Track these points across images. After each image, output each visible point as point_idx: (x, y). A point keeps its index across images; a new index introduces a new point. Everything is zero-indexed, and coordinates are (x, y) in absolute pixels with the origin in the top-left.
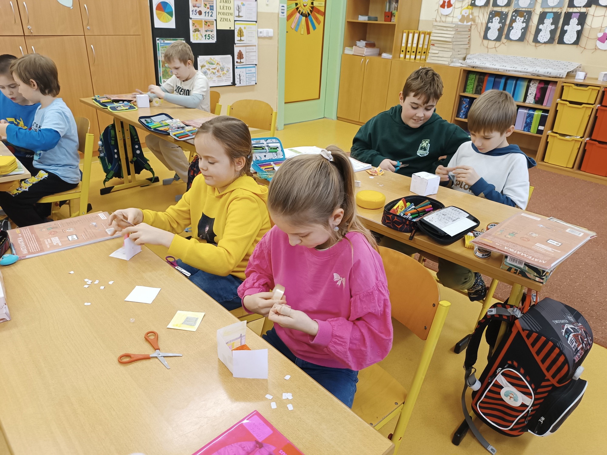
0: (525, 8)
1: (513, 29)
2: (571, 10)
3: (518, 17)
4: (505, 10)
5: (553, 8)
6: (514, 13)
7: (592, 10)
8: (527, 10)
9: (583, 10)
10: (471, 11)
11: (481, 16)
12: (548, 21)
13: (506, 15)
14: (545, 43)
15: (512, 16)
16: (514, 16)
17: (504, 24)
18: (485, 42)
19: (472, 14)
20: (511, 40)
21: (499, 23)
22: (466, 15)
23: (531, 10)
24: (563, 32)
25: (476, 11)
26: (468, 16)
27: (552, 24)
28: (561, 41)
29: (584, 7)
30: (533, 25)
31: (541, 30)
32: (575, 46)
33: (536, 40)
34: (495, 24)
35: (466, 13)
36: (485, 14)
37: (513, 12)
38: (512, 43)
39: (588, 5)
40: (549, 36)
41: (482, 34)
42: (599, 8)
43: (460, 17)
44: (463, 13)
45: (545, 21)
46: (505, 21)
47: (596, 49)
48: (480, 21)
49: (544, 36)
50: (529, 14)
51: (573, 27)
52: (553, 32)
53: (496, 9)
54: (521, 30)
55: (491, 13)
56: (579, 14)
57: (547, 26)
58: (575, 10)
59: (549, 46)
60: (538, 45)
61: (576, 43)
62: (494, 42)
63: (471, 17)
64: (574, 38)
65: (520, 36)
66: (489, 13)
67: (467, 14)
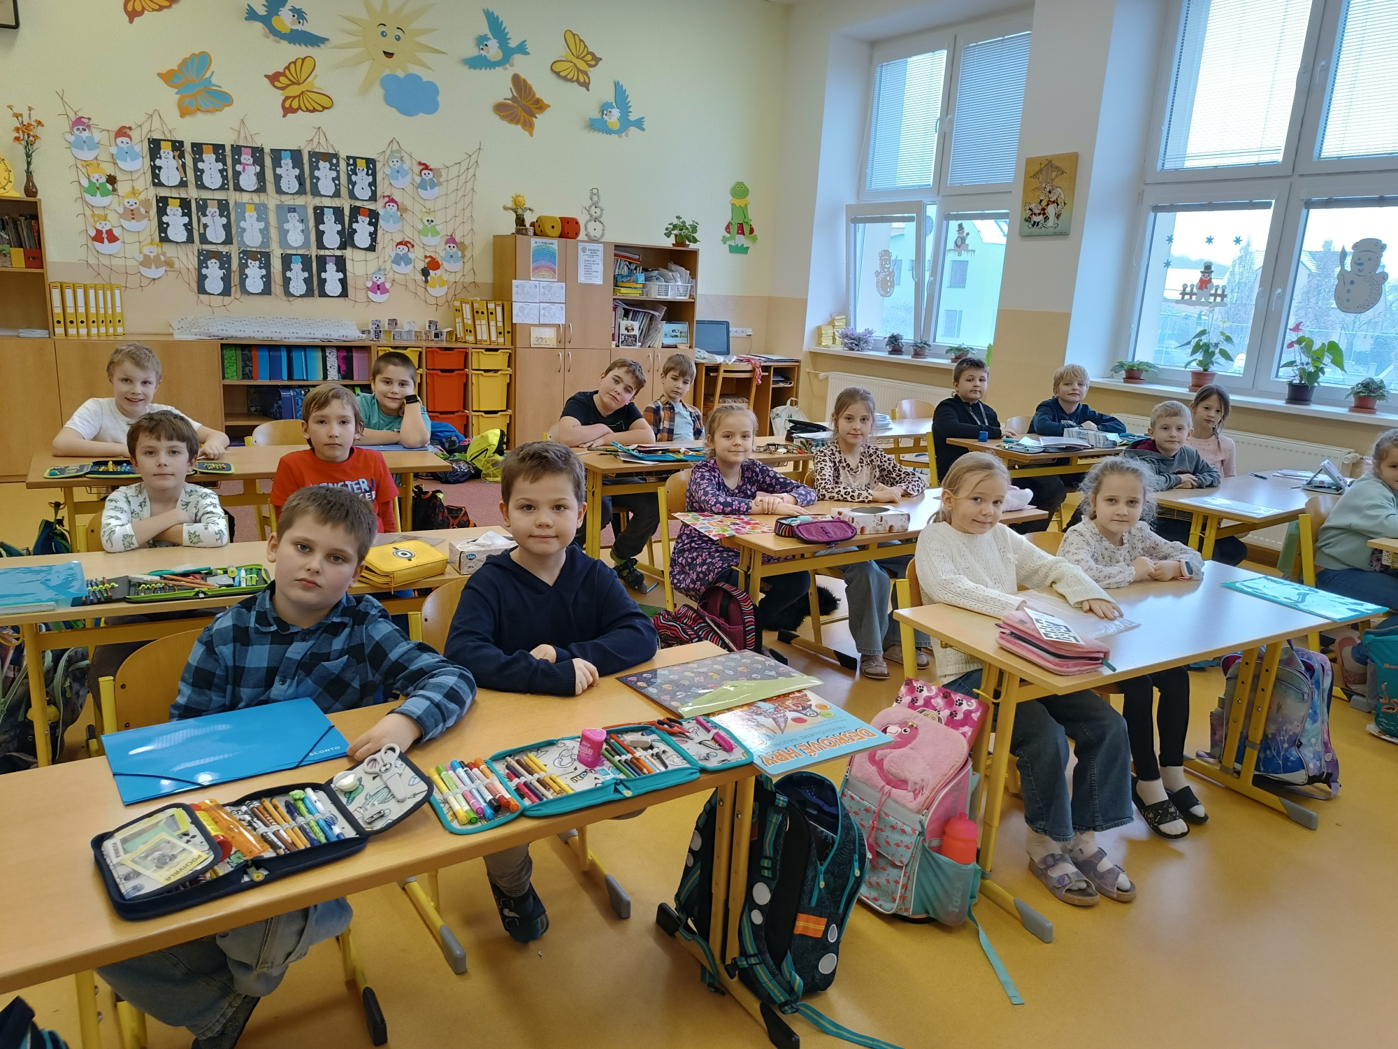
0: (256, 248)
1: (247, 277)
2: (322, 252)
3: (249, 261)
4: (224, 249)
5: (297, 248)
6: (241, 255)
7: (348, 253)
8: (259, 250)
9: (338, 253)
10: (159, 249)
11: (183, 258)
12: (297, 266)
13: (228, 256)
14: (301, 296)
15: (240, 259)
16: (242, 258)
17: (229, 270)
18: (202, 296)
19: (164, 254)
20: (250, 294)
21: (221, 268)
22: (152, 255)
23: (267, 250)
24: (322, 282)
25: (170, 250)
26: (157, 257)
27: (303, 270)
28: (323, 294)
29: (338, 249)
30: (275, 271)
31: (290, 279)
32: (342, 299)
33: (288, 293)
34: (214, 271)
35: (151, 252)
36: (190, 255)
37: (240, 253)
38: (252, 297)
39: (343, 246)
40: (305, 287)
41: (194, 286)
42: (356, 251)
43: (141, 258)
44: (146, 251)
45: (292, 266)
46: (230, 266)
47: (370, 301)
48: (182, 266)
49: (298, 287)
50: (267, 256)
51: (332, 276)
52: (308, 281)
53: (206, 247)
54: (262, 278)
55: (200, 253)
56: (334, 258)
57: (297, 275)
58: (327, 253)
59: (308, 301)
60: (291, 299)
61: (344, 294)
62: (221, 297)
63: (163, 258)
64: (339, 290)
65: (262, 287)
66: (196, 253)
67: (155, 254)
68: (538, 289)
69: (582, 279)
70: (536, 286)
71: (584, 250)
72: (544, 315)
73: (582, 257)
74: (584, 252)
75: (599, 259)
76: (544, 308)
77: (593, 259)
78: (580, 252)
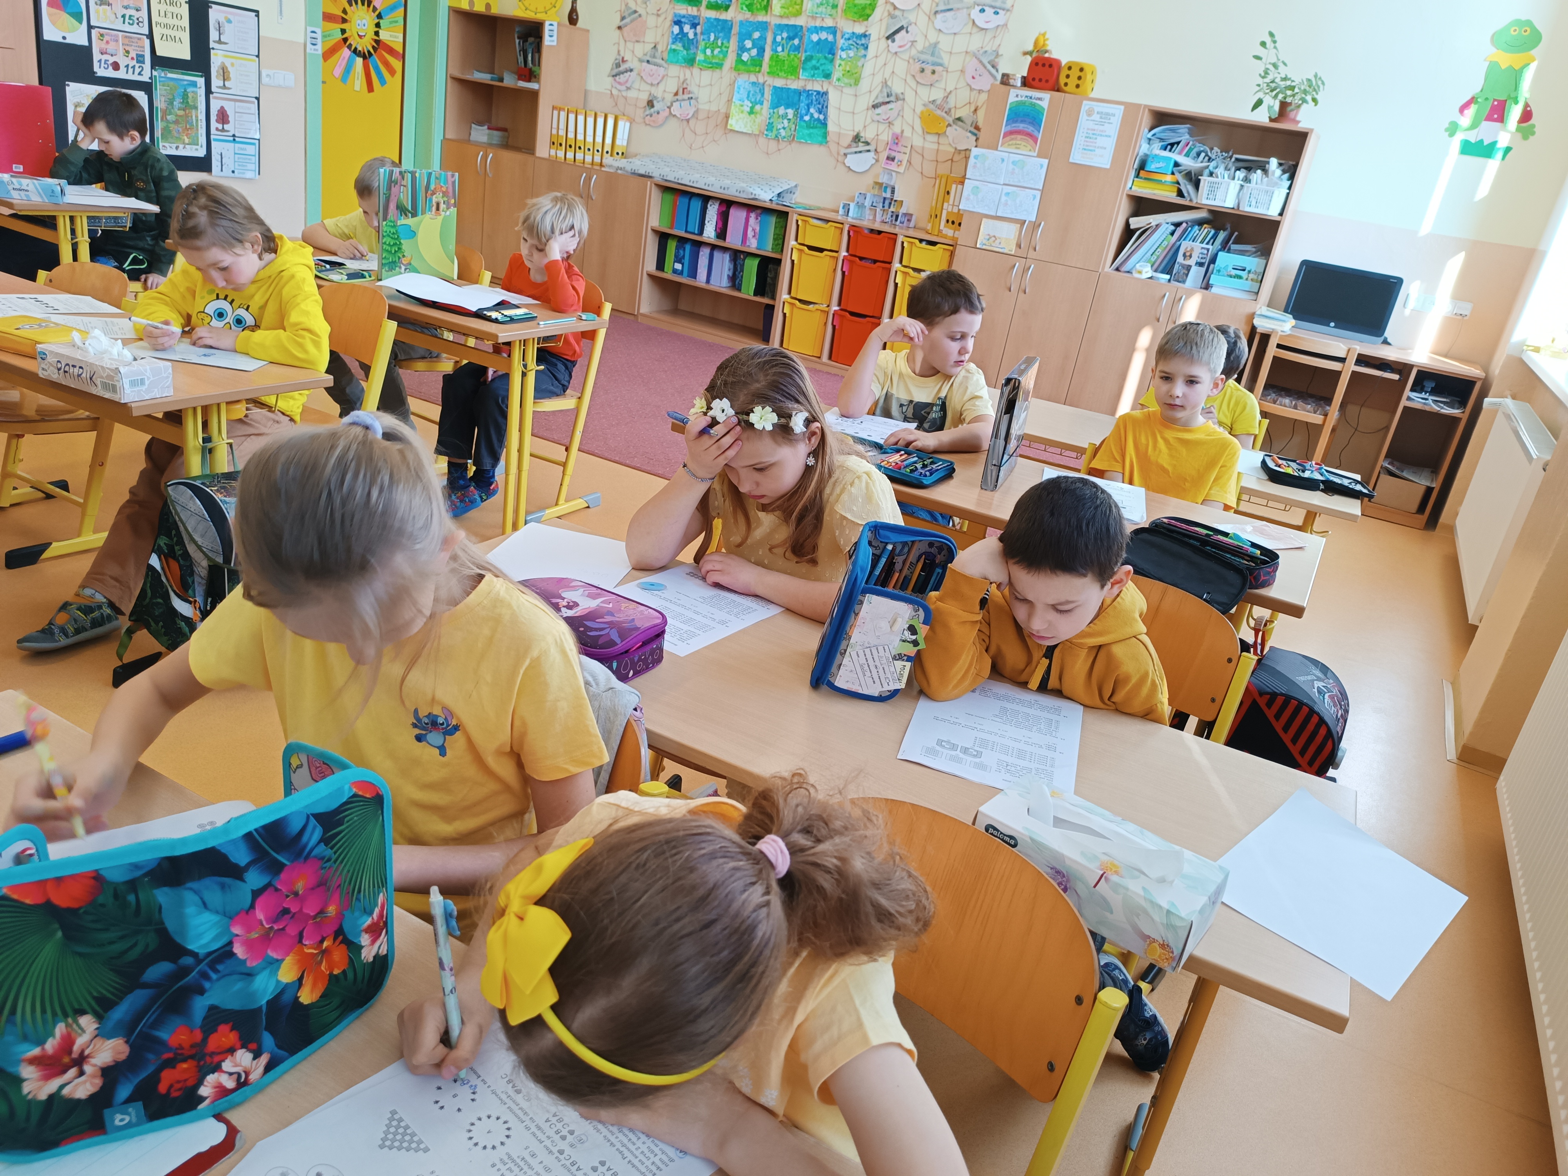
68: (1005, 163)
69: (1077, 157)
70: (1003, 160)
71: (1090, 113)
72: (1006, 204)
73: (1085, 123)
74: (1089, 115)
75: (1113, 128)
76: (1008, 194)
77: (1101, 128)
78: (1083, 116)
